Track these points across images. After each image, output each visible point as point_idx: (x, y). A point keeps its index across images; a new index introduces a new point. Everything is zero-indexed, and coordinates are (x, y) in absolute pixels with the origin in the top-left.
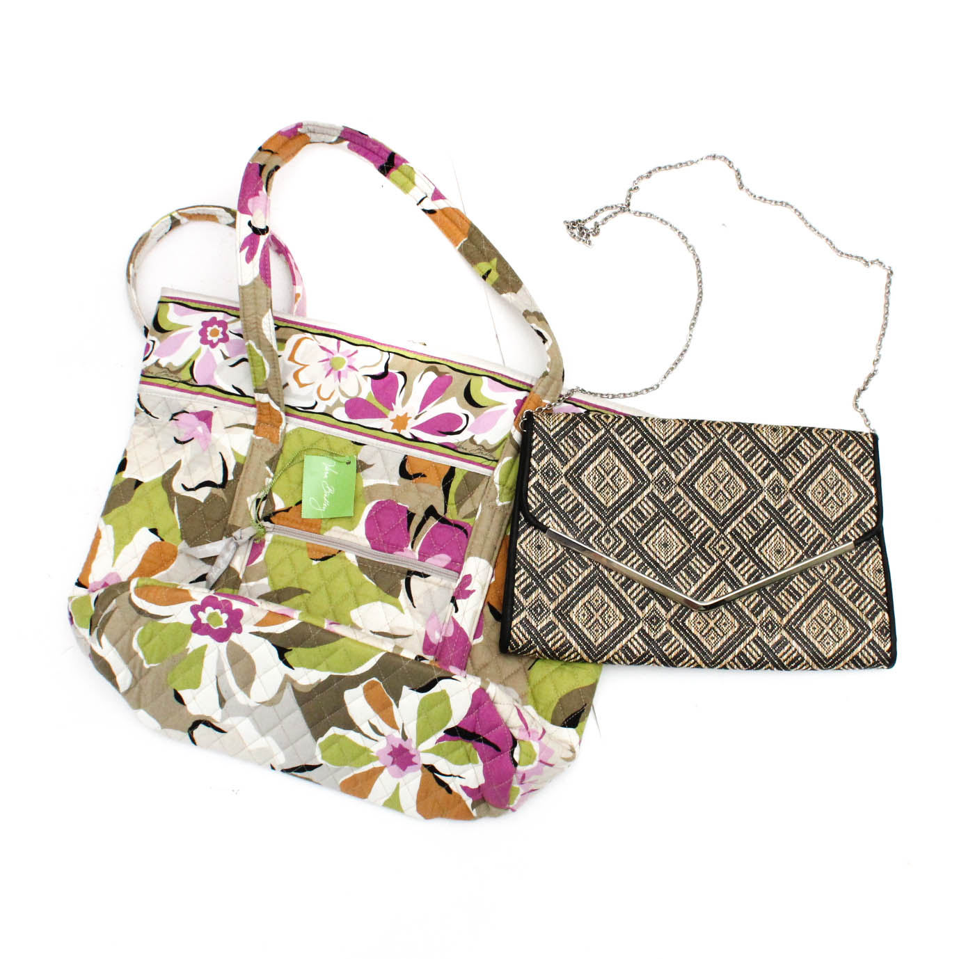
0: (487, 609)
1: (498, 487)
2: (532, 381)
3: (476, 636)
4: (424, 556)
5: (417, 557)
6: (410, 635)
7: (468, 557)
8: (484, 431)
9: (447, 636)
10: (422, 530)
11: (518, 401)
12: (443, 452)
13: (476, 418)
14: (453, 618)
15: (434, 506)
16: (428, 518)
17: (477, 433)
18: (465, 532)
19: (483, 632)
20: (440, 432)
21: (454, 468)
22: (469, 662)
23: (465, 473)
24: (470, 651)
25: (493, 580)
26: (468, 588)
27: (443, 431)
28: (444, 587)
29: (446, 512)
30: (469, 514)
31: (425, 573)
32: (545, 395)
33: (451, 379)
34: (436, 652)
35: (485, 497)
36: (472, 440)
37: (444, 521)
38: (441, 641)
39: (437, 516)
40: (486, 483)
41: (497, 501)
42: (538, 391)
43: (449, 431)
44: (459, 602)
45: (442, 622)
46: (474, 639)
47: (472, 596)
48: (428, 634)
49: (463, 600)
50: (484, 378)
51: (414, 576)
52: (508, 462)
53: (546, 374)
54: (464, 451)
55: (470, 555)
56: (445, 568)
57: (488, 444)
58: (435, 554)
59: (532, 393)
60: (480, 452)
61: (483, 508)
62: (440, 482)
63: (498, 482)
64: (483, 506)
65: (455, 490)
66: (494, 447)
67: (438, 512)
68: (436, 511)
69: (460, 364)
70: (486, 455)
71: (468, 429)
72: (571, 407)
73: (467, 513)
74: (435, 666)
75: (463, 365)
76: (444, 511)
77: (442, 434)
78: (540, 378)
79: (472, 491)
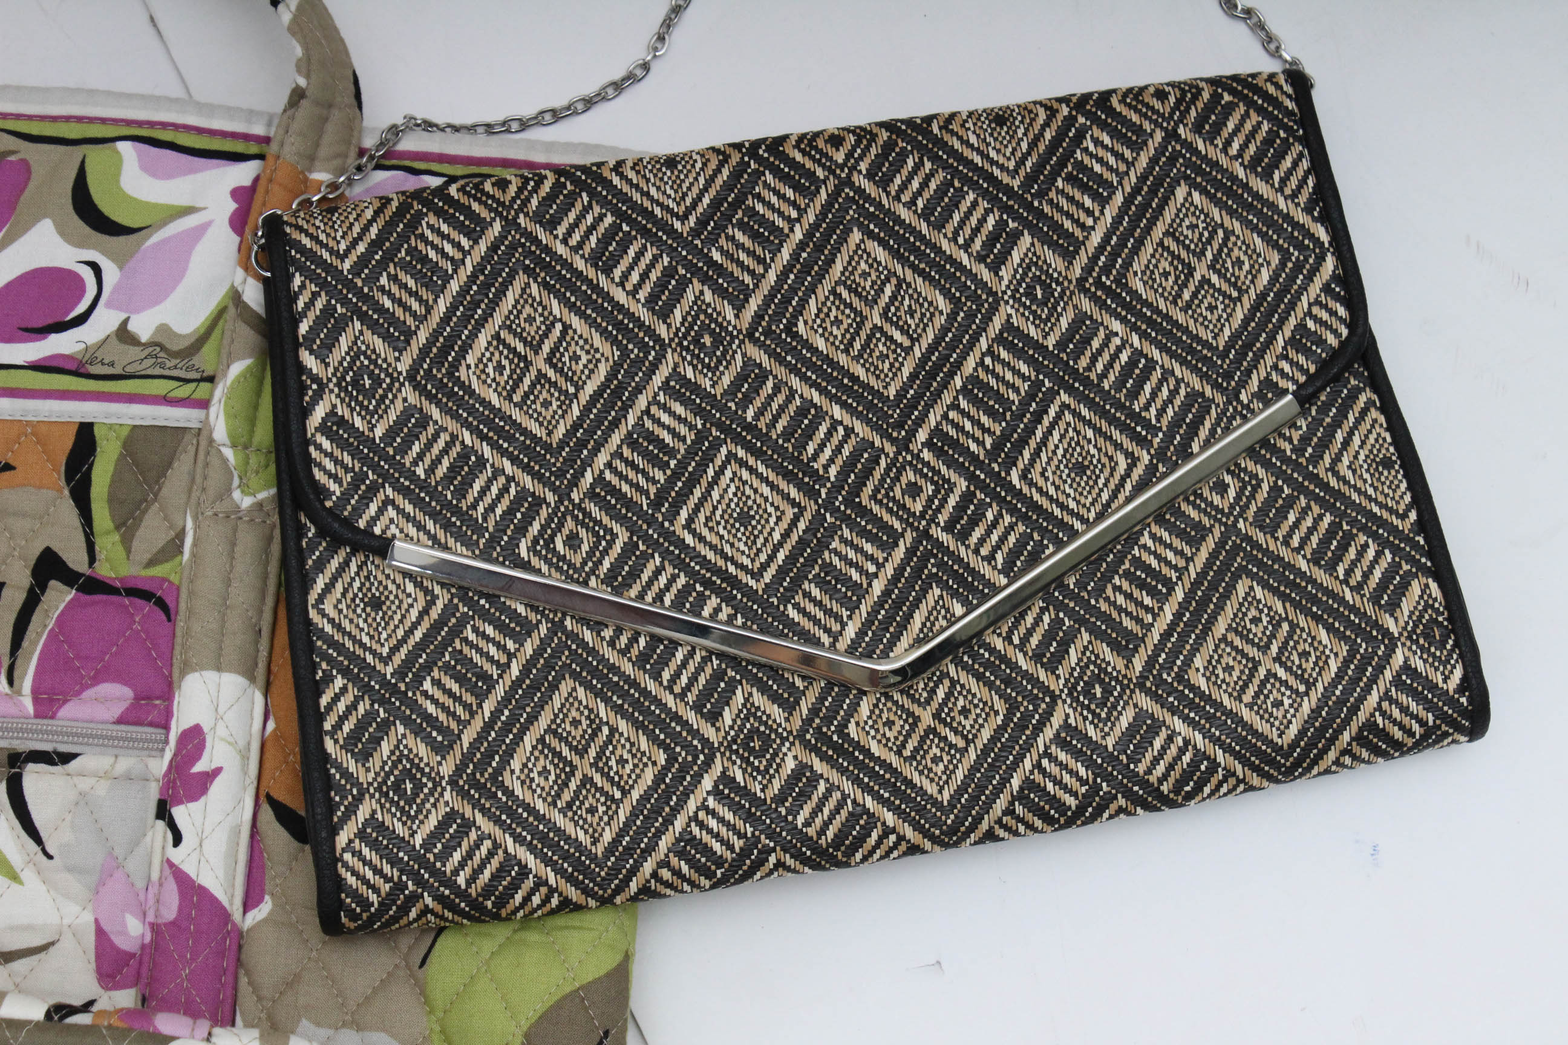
0: (267, 814)
1: (228, 453)
2: (269, 124)
3: (246, 907)
4: (51, 701)
5: (30, 709)
6: (53, 944)
7: (183, 674)
8: (156, 300)
9: (160, 921)
10: (32, 627)
11: (237, 193)
12: (47, 387)
13: (121, 268)
14: (168, 861)
15: (55, 549)
16: (43, 588)
17: (137, 311)
18: (161, 604)
19: (268, 887)
20: (26, 330)
21: (91, 425)
22: (243, 980)
23: (125, 432)
24: (240, 947)
25: (271, 725)
26: (199, 767)
27: (35, 326)
28: (129, 777)
29: (92, 559)
30: (162, 550)
31: (63, 748)
32: (311, 159)
33: (25, 168)
34: (139, 974)
35: (195, 494)
36: (124, 334)
37: (92, 586)
38: (148, 939)
39: (70, 577)
40: (191, 449)
41: (237, 495)
42: (290, 150)
43: (50, 321)
44: (180, 813)
45: (140, 885)
46: (245, 912)
47: (217, 788)
48: (106, 927)
49: (192, 806)
50: (124, 147)
51: (31, 766)
52: (243, 375)
53: (298, 96)
54: (117, 370)
55: (187, 668)
56: (120, 721)
57: (176, 335)
58: (87, 687)
59: (270, 159)
60: (154, 365)
61: (197, 527)
62: (59, 474)
63: (228, 442)
64: (195, 518)
65: (106, 490)
66: (193, 340)
67: (71, 565)
68: (64, 563)
69: (42, 118)
70: (175, 367)
71: (108, 305)
72: (393, 177)
73: (155, 550)
74: (110, 1027)
75: (54, 119)
76: (86, 558)
77: (33, 336)
78: (285, 111)
79: (157, 482)
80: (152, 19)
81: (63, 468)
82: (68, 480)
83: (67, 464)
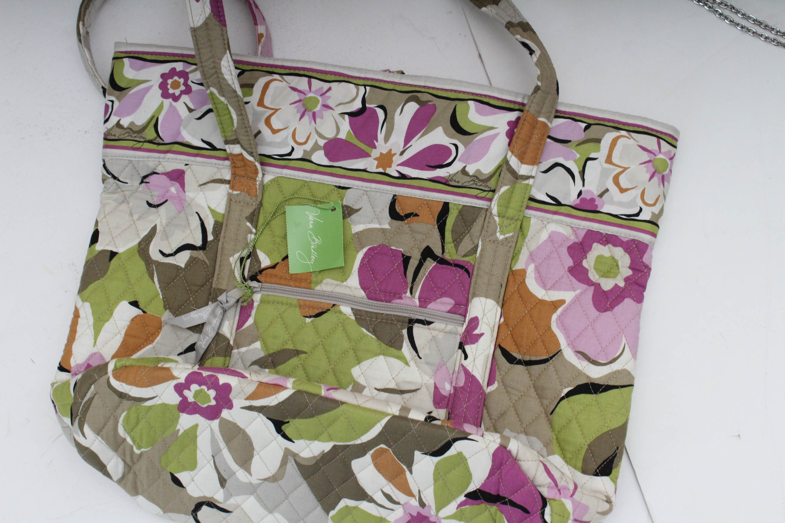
0: (499, 351)
1: (497, 219)
2: (523, 98)
3: (489, 385)
4: (425, 301)
5: (418, 303)
6: (419, 389)
7: (473, 298)
8: (477, 160)
9: (457, 386)
10: (420, 274)
11: (509, 123)
12: (433, 187)
13: (465, 147)
14: (462, 365)
15: (431, 246)
16: (425, 260)
17: (470, 164)
18: (467, 271)
19: (496, 379)
20: (429, 166)
21: (448, 203)
22: (485, 411)
23: (460, 207)
24: (485, 399)
25: (502, 320)
26: (477, 332)
27: (432, 165)
28: (450, 333)
29: (443, 251)
30: (469, 251)
31: (428, 319)
32: (539, 113)
33: (434, 107)
34: (448, 405)
35: (483, 232)
36: (464, 171)
37: (442, 261)
38: (452, 392)
39: (434, 257)
40: (483, 216)
41: (498, 234)
42: (532, 109)
43: (437, 164)
44: (467, 348)
45: (451, 372)
46: (487, 387)
47: (482, 340)
48: (438, 386)
49: (472, 346)
50: (471, 103)
51: (416, 324)
52: (506, 191)
53: (537, 89)
54: (460, 184)
55: (475, 295)
56: (449, 312)
57: (482, 173)
58: (437, 298)
59: (525, 112)
60: (473, 184)
61: (483, 245)
62: (434, 220)
63: (496, 214)
64: (482, 241)
65: (451, 227)
66: (488, 176)
67: (436, 253)
68: (433, 252)
69: (442, 89)
70: (481, 185)
71: (459, 160)
72: (567, 121)
73: (467, 251)
74: (448, 427)
75: (446, 90)
76: (441, 251)
77: (431, 169)
78: (532, 94)
79: (470, 227)
80: (480, 56)
81: (436, 218)
82: (438, 222)
83: (438, 216)
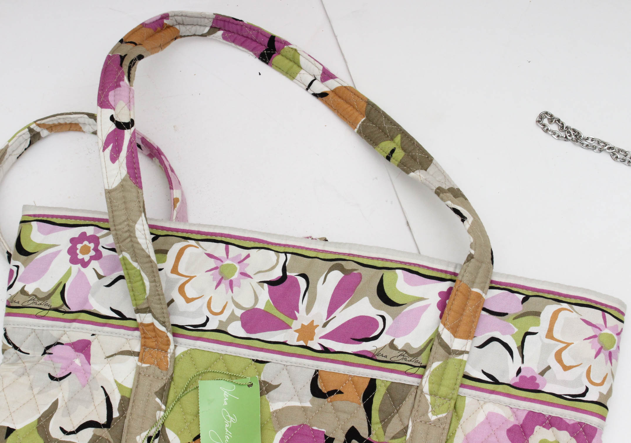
1: (428, 397)
2: (456, 267)
8: (406, 332)
11: (441, 294)
12: (360, 363)
13: (393, 319)
15: (356, 427)
16: (350, 442)
17: (398, 337)
20: (354, 339)
21: (375, 380)
23: (388, 384)
27: (358, 338)
29: (370, 433)
30: (398, 433)
32: (473, 283)
33: (360, 276)
35: (414, 412)
36: (392, 345)
39: (360, 439)
40: (414, 394)
41: (430, 415)
42: (464, 279)
43: (363, 337)
50: (399, 272)
52: (437, 367)
53: (470, 257)
54: (388, 359)
57: (412, 348)
59: (458, 282)
60: (402, 359)
61: (413, 426)
62: (360, 398)
63: (428, 393)
64: (413, 422)
65: (378, 406)
66: (418, 350)
67: (361, 434)
68: (359, 433)
69: (368, 258)
70: (411, 361)
71: (387, 333)
72: (503, 293)
73: (395, 433)
75: (373, 258)
76: (368, 433)
77: (357, 342)
78: (465, 263)
79: (399, 406)
80: (408, 223)
81: (362, 396)
82: (363, 401)
83: (364, 394)
